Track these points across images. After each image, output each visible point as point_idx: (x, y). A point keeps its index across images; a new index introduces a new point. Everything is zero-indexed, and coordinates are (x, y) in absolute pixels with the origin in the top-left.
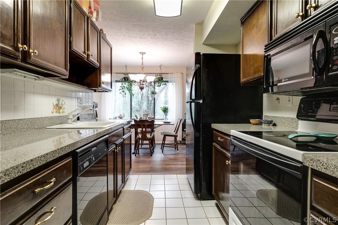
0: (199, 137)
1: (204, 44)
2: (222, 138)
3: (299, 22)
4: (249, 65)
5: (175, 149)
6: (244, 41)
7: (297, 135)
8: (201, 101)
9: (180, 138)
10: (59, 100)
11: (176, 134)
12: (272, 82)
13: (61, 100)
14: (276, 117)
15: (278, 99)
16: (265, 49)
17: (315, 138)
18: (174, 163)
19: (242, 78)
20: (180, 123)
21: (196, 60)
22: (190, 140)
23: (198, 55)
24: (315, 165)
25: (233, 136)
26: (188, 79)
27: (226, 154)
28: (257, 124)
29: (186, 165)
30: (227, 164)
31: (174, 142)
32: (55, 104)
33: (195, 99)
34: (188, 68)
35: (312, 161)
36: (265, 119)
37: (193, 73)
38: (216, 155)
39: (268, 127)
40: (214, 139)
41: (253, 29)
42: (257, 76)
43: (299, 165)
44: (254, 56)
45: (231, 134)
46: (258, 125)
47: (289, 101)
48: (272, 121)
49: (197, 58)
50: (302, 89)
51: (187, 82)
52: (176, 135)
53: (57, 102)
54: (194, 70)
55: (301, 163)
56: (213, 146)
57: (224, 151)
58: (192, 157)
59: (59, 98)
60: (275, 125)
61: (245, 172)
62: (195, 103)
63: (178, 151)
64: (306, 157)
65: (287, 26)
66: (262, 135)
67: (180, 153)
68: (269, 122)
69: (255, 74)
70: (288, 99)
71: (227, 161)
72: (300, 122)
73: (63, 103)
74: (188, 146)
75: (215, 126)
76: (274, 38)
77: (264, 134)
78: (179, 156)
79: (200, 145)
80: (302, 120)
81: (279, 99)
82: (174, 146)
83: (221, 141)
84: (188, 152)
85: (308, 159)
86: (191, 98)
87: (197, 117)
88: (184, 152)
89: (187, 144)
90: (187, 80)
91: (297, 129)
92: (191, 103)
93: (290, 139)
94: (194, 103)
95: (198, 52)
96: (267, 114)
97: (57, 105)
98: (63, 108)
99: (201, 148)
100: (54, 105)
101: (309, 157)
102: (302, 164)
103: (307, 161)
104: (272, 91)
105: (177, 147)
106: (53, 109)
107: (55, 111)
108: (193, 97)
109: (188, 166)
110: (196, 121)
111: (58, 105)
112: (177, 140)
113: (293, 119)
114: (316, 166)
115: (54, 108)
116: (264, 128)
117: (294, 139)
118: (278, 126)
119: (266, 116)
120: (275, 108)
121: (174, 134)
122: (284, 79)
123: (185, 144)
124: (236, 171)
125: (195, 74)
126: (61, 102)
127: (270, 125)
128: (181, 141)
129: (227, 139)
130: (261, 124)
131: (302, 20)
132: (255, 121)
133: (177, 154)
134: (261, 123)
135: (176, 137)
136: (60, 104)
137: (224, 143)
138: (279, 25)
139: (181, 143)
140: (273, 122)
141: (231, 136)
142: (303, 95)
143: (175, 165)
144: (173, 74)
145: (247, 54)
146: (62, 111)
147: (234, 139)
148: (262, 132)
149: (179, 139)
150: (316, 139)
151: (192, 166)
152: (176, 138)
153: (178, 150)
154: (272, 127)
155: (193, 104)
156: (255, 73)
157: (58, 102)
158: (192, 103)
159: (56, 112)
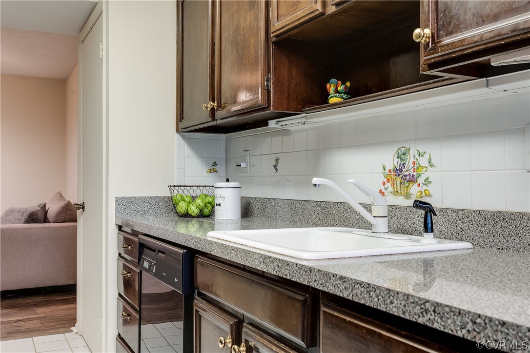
10: (404, 154)
13: (413, 152)
32: (392, 168)
53: (396, 160)
59: (403, 150)
73: (423, 161)
97: (398, 171)
98: (421, 180)
100: (387, 171)
106: (384, 184)
107: (390, 189)
111: (401, 170)
115: (385, 180)
126: (412, 160)
136: (409, 164)
146: (420, 189)
157: (402, 160)
159: (396, 193)
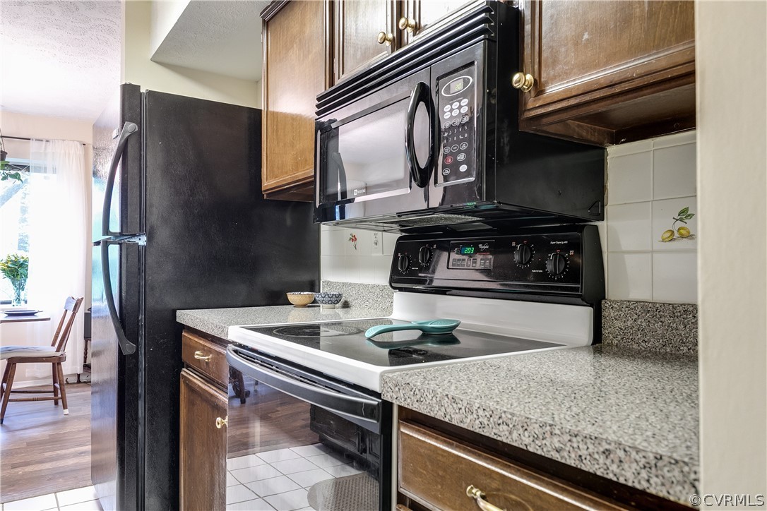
0: (136, 356)
1: (156, 60)
2: (207, 351)
3: (386, 54)
4: (281, 144)
5: (56, 403)
6: (269, 75)
7: (382, 328)
8: (142, 241)
9: (74, 363)
11: (58, 350)
12: (342, 193)
14: (350, 284)
15: (354, 239)
16: (318, 106)
17: (421, 333)
18: (48, 454)
19: (265, 177)
20: (74, 314)
21: (126, 108)
22: (106, 370)
23: (129, 92)
24: (402, 395)
25: (233, 343)
26: (99, 167)
27: (216, 398)
28: (304, 306)
29: (94, 452)
30: (219, 427)
31: (50, 382)
33: (121, 234)
34: (99, 129)
35: (397, 389)
36: (326, 290)
37: (114, 146)
38: (191, 403)
39: (331, 312)
40: (184, 357)
41: (293, 47)
42: (301, 175)
43: (374, 401)
44: (295, 120)
45: (231, 337)
46: (309, 307)
47: (376, 244)
48: (340, 295)
49: (126, 103)
50: (400, 215)
51: (95, 174)
52: (58, 354)
54: (119, 138)
55: (378, 395)
56: (182, 380)
57: (211, 390)
58: (110, 424)
60: (346, 305)
61: (267, 445)
62: (120, 244)
63: (66, 411)
64: (387, 380)
65: (365, 56)
66: (319, 334)
67: (74, 418)
68: (334, 299)
69: (298, 172)
70: (374, 240)
71: (219, 419)
72: (398, 296)
74: (98, 388)
75: (187, 317)
76: (338, 83)
77: (324, 332)
78: (70, 428)
79: (137, 382)
80: (401, 289)
81: (356, 239)
82: (52, 395)
83: (204, 360)
84: (98, 411)
85: (390, 385)
86: (106, 230)
87: (127, 292)
88: (87, 410)
89: (97, 384)
90: (95, 167)
91: (391, 313)
92: (106, 244)
93: (369, 339)
94: (118, 246)
95: (130, 85)
96: (329, 277)
99: (141, 390)
101: (392, 379)
102: (380, 398)
103: (389, 390)
104: (342, 216)
105: (63, 398)
108: (115, 227)
109: (98, 457)
110: (124, 302)
112: (64, 374)
113: (383, 288)
114: (403, 399)
116: (323, 315)
117: (377, 339)
118: (353, 308)
119: (328, 283)
120: (346, 263)
121: (52, 351)
122: (358, 190)
123: (88, 383)
124: (243, 446)
125: (123, 151)
127: (337, 305)
128: (79, 375)
129: (219, 353)
130: (314, 303)
131: (393, 51)
132: (300, 297)
133: (64, 421)
134: (315, 301)
135: (57, 362)
137: (211, 366)
138: (349, 51)
139: (79, 382)
140: (343, 300)
141: (230, 342)
142: (402, 231)
143: (51, 460)
144: (50, 145)
145: (277, 113)
147: (236, 351)
148: (318, 327)
149: (71, 367)
150: (422, 335)
151: (112, 454)
152: (59, 364)
153: (65, 407)
154: (340, 312)
155: (114, 250)
156: (297, 166)
158: (111, 247)
